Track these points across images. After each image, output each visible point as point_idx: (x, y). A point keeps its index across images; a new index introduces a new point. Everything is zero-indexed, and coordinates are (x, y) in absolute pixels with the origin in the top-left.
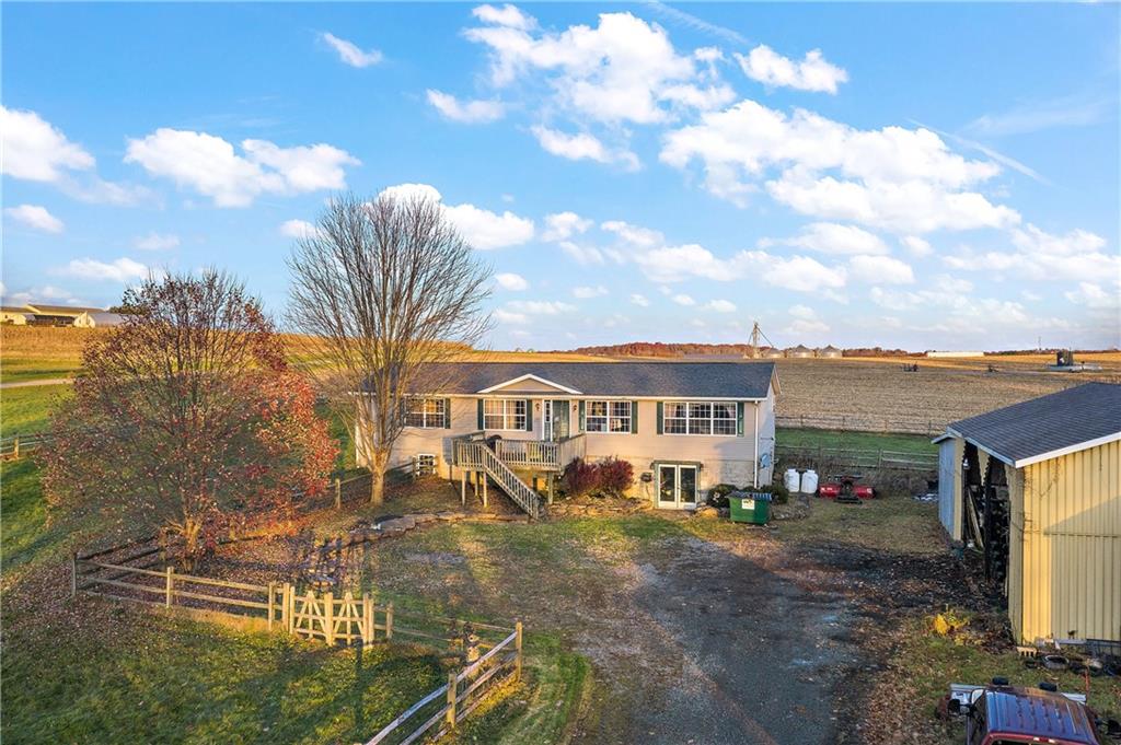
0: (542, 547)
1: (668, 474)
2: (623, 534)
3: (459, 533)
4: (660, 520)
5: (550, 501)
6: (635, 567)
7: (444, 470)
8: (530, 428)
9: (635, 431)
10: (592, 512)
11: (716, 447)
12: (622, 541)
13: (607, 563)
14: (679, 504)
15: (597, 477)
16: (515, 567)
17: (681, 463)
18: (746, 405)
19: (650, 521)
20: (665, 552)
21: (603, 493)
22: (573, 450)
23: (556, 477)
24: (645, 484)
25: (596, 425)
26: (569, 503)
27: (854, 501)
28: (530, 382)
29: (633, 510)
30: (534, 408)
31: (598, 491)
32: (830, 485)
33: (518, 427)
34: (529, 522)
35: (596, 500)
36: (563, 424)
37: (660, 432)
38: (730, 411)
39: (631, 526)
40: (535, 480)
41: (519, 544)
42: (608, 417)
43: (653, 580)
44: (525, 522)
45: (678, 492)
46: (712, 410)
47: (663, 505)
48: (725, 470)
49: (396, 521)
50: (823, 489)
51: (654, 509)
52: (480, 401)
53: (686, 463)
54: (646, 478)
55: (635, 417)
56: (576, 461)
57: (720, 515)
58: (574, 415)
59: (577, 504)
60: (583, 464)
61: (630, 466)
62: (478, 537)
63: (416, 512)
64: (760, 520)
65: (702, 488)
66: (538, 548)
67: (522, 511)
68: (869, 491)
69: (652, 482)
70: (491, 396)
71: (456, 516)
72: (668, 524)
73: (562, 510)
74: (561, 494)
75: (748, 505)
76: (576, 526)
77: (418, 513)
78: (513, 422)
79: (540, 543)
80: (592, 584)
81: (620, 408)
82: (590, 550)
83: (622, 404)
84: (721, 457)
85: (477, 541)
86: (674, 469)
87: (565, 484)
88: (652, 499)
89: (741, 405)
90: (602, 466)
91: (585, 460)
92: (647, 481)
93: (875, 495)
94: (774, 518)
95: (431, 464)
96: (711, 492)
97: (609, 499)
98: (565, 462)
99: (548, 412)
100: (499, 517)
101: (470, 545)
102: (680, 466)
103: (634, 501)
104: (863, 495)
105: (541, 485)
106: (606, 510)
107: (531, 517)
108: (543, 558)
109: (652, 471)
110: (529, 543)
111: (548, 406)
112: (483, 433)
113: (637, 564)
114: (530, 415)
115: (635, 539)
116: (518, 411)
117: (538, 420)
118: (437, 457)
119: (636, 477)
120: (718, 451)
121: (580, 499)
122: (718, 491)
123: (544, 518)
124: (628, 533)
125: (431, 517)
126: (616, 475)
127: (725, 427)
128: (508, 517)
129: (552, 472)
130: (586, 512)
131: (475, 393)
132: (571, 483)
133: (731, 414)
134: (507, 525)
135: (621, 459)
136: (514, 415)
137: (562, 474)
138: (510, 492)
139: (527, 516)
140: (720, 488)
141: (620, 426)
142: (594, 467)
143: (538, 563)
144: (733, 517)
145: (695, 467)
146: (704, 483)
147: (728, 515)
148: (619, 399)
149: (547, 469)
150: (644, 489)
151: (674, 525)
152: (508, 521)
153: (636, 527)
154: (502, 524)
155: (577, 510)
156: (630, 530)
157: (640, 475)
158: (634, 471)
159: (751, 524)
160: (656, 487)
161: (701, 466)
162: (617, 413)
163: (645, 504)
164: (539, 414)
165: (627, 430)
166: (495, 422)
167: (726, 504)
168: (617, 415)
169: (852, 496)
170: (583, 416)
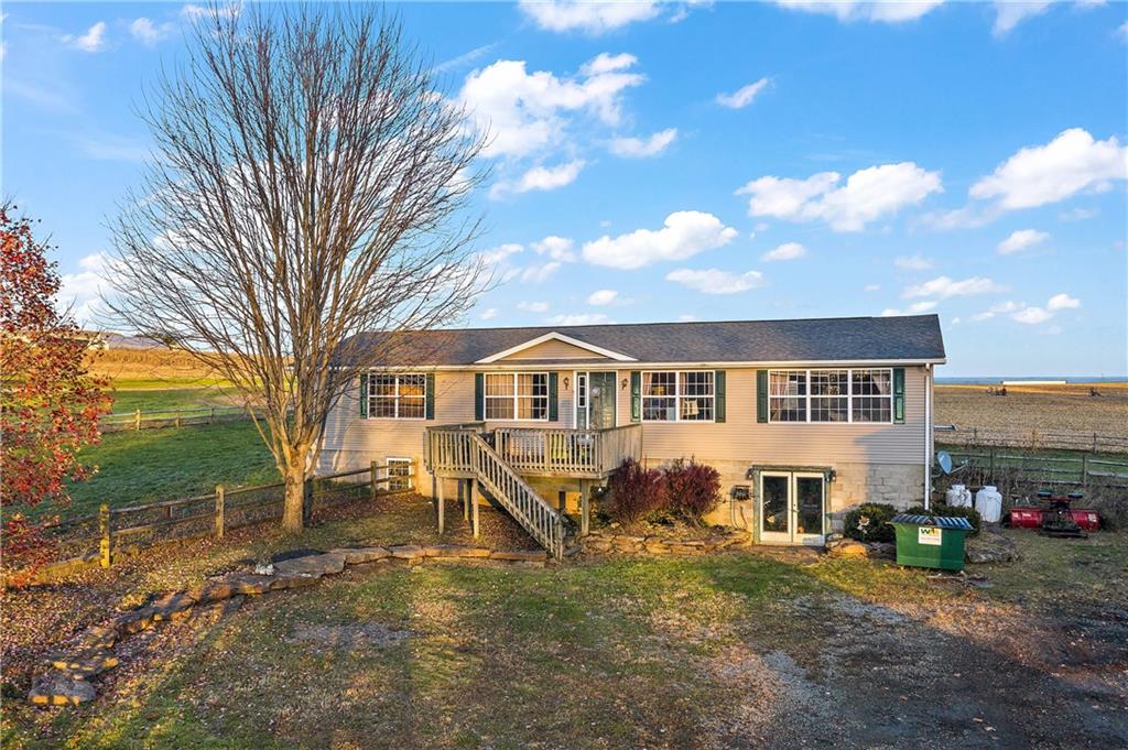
0: (565, 613)
1: (775, 488)
2: (713, 587)
3: (419, 583)
4: (771, 565)
5: (585, 529)
6: (754, 660)
7: (422, 483)
8: (554, 417)
9: (721, 418)
10: (655, 549)
11: (858, 442)
12: (714, 601)
13: (694, 650)
14: (794, 536)
15: (661, 491)
16: (505, 658)
17: (798, 469)
18: (908, 373)
19: (753, 564)
20: (802, 624)
21: (670, 518)
22: (622, 445)
23: (594, 489)
24: (739, 504)
25: (658, 410)
26: (615, 533)
27: (1074, 533)
28: (556, 346)
29: (722, 544)
30: (561, 385)
31: (662, 514)
32: (1026, 509)
33: (536, 415)
34: (547, 564)
35: (661, 529)
36: (607, 410)
37: (762, 419)
38: (880, 383)
39: (723, 572)
40: (562, 495)
41: (524, 605)
42: (677, 396)
43: (801, 693)
44: (541, 565)
45: (793, 518)
46: (850, 383)
47: (768, 537)
48: (873, 480)
49: (311, 560)
50: (1016, 515)
51: (753, 545)
52: (479, 376)
53: (806, 469)
54: (741, 494)
55: (721, 395)
56: (627, 464)
57: (871, 554)
58: (622, 394)
59: (629, 533)
60: (638, 468)
61: (715, 474)
62: (449, 592)
63: (355, 544)
64: (951, 564)
65: (834, 511)
66: (558, 614)
67: (535, 545)
68: (1093, 518)
69: (751, 501)
70: (495, 367)
71: (422, 552)
72: (787, 569)
73: (605, 544)
74: (604, 518)
75: (931, 537)
76: (630, 571)
77: (357, 547)
78: (529, 406)
79: (562, 603)
80: (668, 704)
81: (696, 383)
82: (657, 618)
83: (701, 375)
84: (866, 459)
85: (448, 598)
86: (786, 478)
87: (610, 503)
88: (750, 528)
89: (900, 371)
90: (668, 473)
91: (642, 465)
92: (741, 499)
93: (1103, 524)
94: (968, 560)
95: (406, 473)
96: (852, 518)
97: (680, 527)
98: (610, 465)
99: (582, 392)
100: (495, 555)
101: (432, 607)
102: (796, 475)
103: (719, 529)
104: (1087, 525)
105: (571, 506)
106: (678, 546)
107: (550, 555)
108: (564, 636)
109: (750, 483)
110: (543, 604)
111: (582, 382)
112: (483, 425)
113: (757, 651)
114: (554, 396)
115: (738, 599)
116: (535, 391)
117: (568, 403)
118: (413, 464)
119: (724, 491)
120: (862, 448)
121: (634, 528)
122: (866, 515)
123: (573, 558)
124: (722, 584)
125: (377, 554)
126: (695, 487)
127: (871, 410)
128: (510, 555)
129: (588, 480)
130: (644, 548)
131: (472, 363)
132: (618, 500)
133: (881, 390)
134: (509, 570)
135: (699, 463)
136: (529, 396)
137: (604, 484)
138: (516, 512)
139: (543, 554)
140: (869, 510)
141: (696, 412)
142: (657, 474)
143: (554, 647)
144: (901, 559)
145: (821, 475)
146: (838, 501)
147: (892, 555)
148: (694, 366)
149: (578, 475)
150: (737, 512)
151: (798, 572)
152: (512, 561)
153: (734, 574)
154: (499, 567)
155: (630, 544)
156: (725, 579)
157: (729, 490)
158: (720, 482)
159: (935, 570)
160: (756, 509)
161: (832, 474)
162: (691, 390)
163: (740, 536)
164: (568, 393)
165: (709, 417)
166: (502, 408)
167: (887, 536)
168: (692, 392)
169: (1069, 526)
170: (638, 396)
